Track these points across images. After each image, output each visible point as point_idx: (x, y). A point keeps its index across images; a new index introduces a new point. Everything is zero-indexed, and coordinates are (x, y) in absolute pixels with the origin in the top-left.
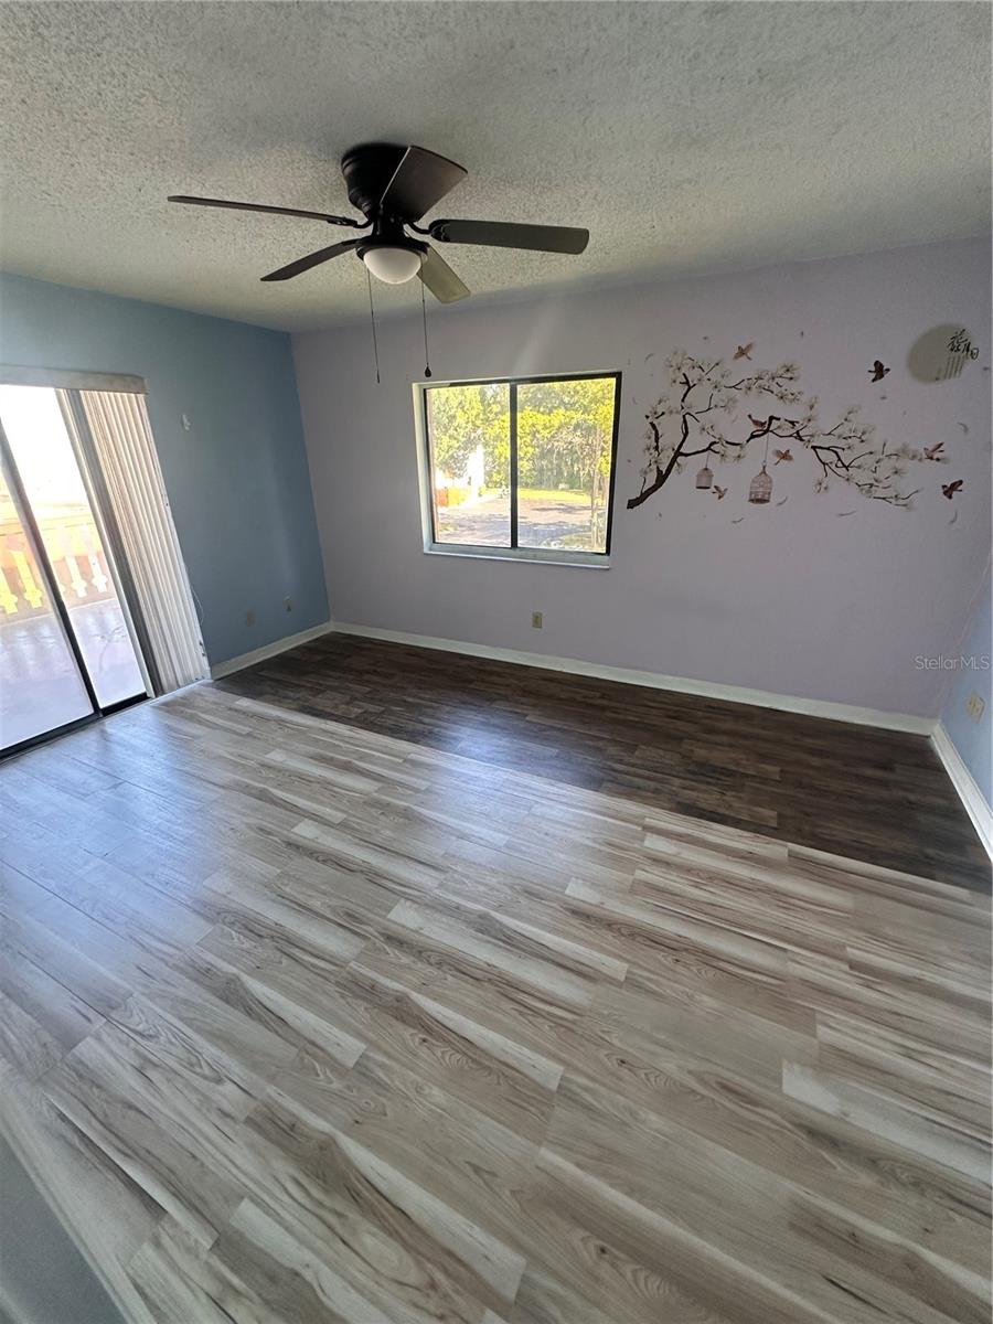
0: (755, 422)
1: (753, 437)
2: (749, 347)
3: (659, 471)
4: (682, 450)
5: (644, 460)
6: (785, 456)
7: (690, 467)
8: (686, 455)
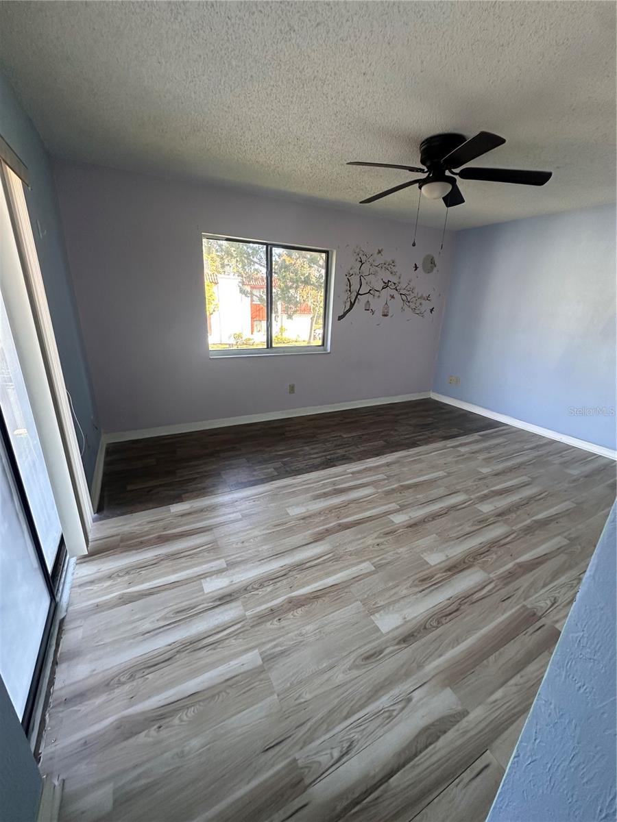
0: (384, 282)
1: (383, 288)
2: (382, 250)
3: (351, 302)
4: (360, 293)
5: (345, 296)
6: (393, 297)
7: (363, 299)
8: (361, 295)
